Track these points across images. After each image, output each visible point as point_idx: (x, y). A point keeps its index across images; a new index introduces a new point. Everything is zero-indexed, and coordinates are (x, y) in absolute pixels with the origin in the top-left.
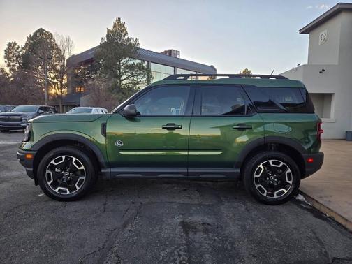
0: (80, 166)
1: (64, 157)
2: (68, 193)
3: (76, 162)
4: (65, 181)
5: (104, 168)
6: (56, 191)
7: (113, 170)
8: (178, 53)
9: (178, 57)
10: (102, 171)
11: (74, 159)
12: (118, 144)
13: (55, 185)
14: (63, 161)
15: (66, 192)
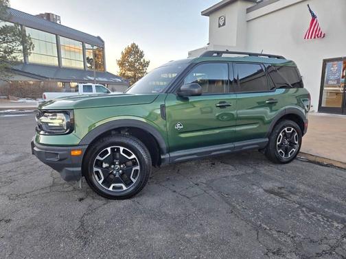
0: (129, 155)
1: (109, 149)
2: (125, 188)
3: (124, 151)
4: (117, 176)
5: (163, 154)
6: (111, 189)
7: (173, 154)
8: (58, 18)
9: (58, 22)
10: (162, 157)
11: (122, 149)
12: (178, 126)
13: (107, 182)
14: (109, 153)
15: (121, 188)
